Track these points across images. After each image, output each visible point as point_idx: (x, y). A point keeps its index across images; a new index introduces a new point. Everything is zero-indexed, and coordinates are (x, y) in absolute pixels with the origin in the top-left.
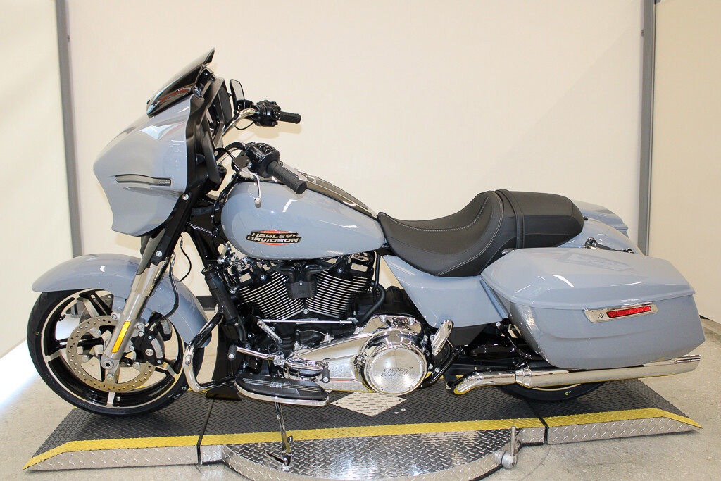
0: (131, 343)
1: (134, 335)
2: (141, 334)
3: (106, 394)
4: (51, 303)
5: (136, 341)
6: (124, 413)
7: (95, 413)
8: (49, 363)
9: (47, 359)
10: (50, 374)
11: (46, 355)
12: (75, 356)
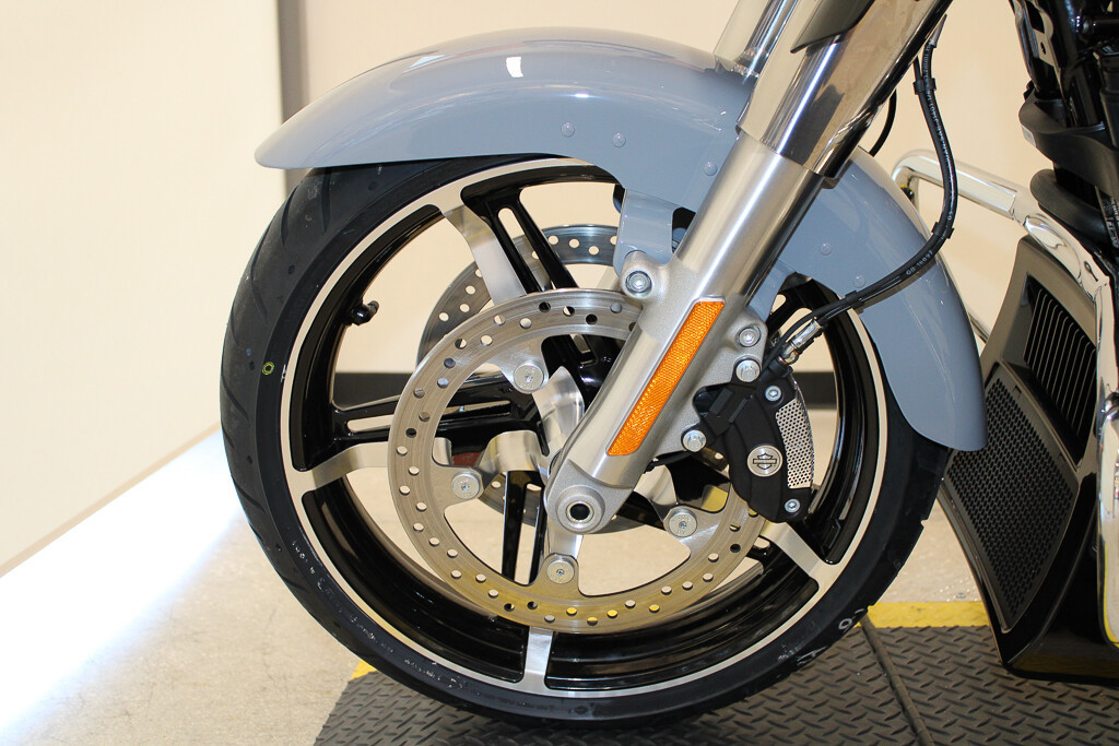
0: (690, 416)
1: (717, 375)
2: (749, 371)
3: (520, 634)
4: (335, 229)
5: (715, 409)
6: (590, 717)
7: (475, 709)
8: (305, 499)
9: (300, 483)
10: (307, 548)
11: (296, 466)
12: (426, 472)
